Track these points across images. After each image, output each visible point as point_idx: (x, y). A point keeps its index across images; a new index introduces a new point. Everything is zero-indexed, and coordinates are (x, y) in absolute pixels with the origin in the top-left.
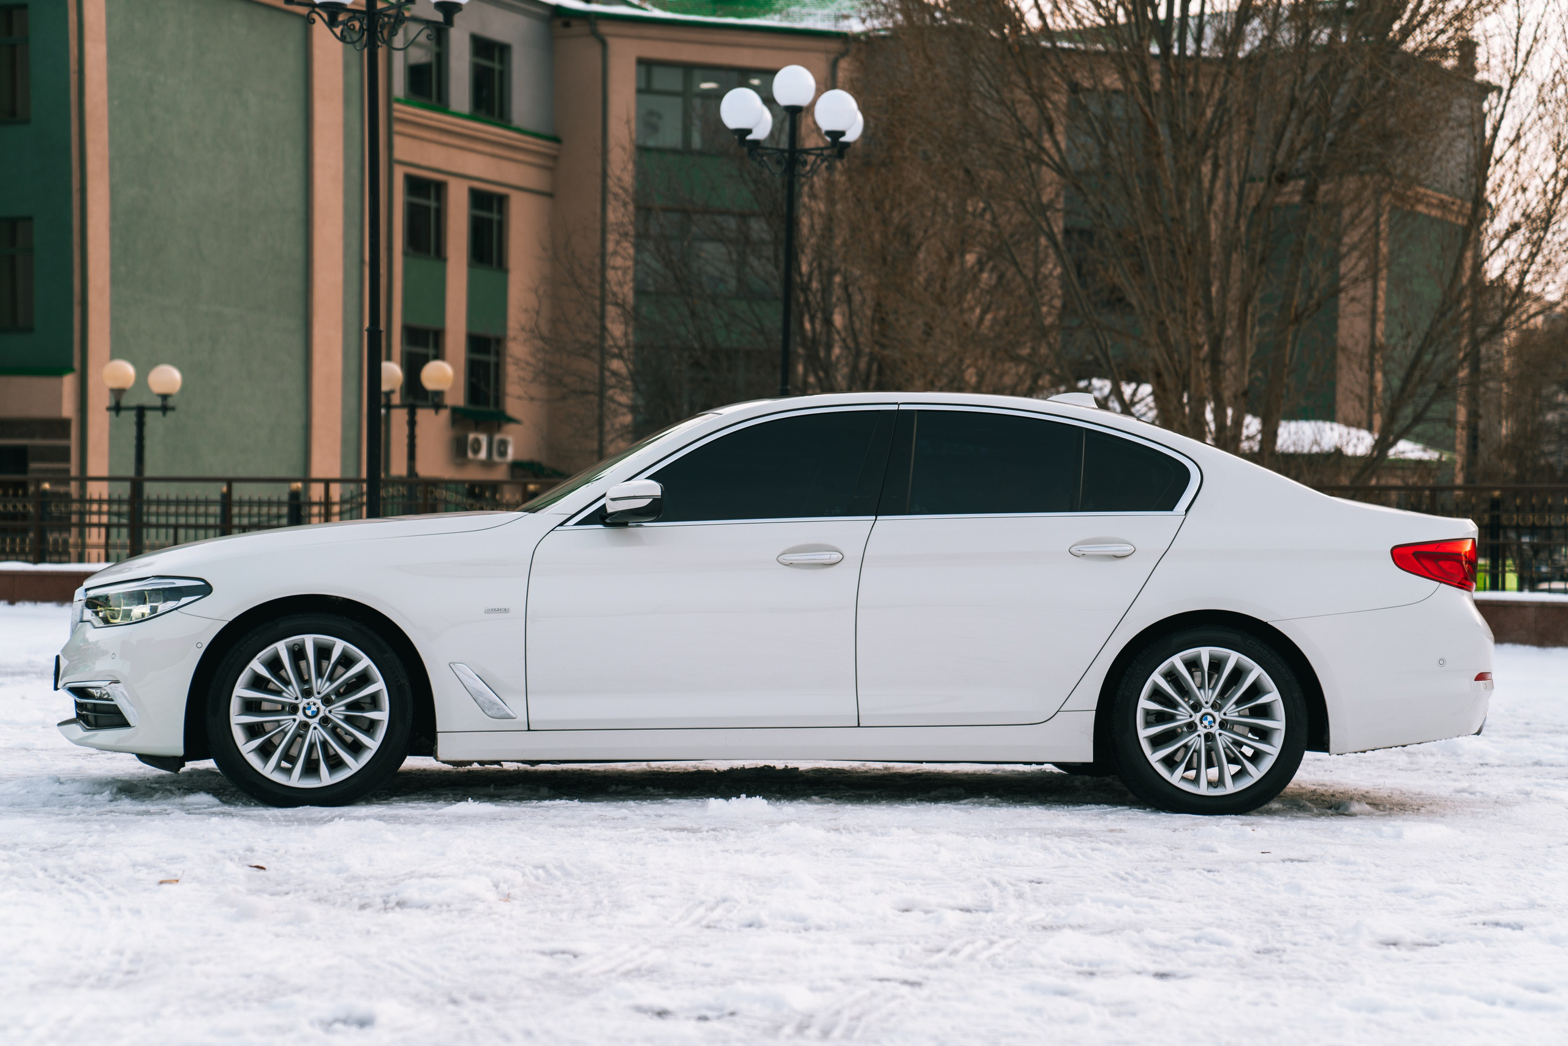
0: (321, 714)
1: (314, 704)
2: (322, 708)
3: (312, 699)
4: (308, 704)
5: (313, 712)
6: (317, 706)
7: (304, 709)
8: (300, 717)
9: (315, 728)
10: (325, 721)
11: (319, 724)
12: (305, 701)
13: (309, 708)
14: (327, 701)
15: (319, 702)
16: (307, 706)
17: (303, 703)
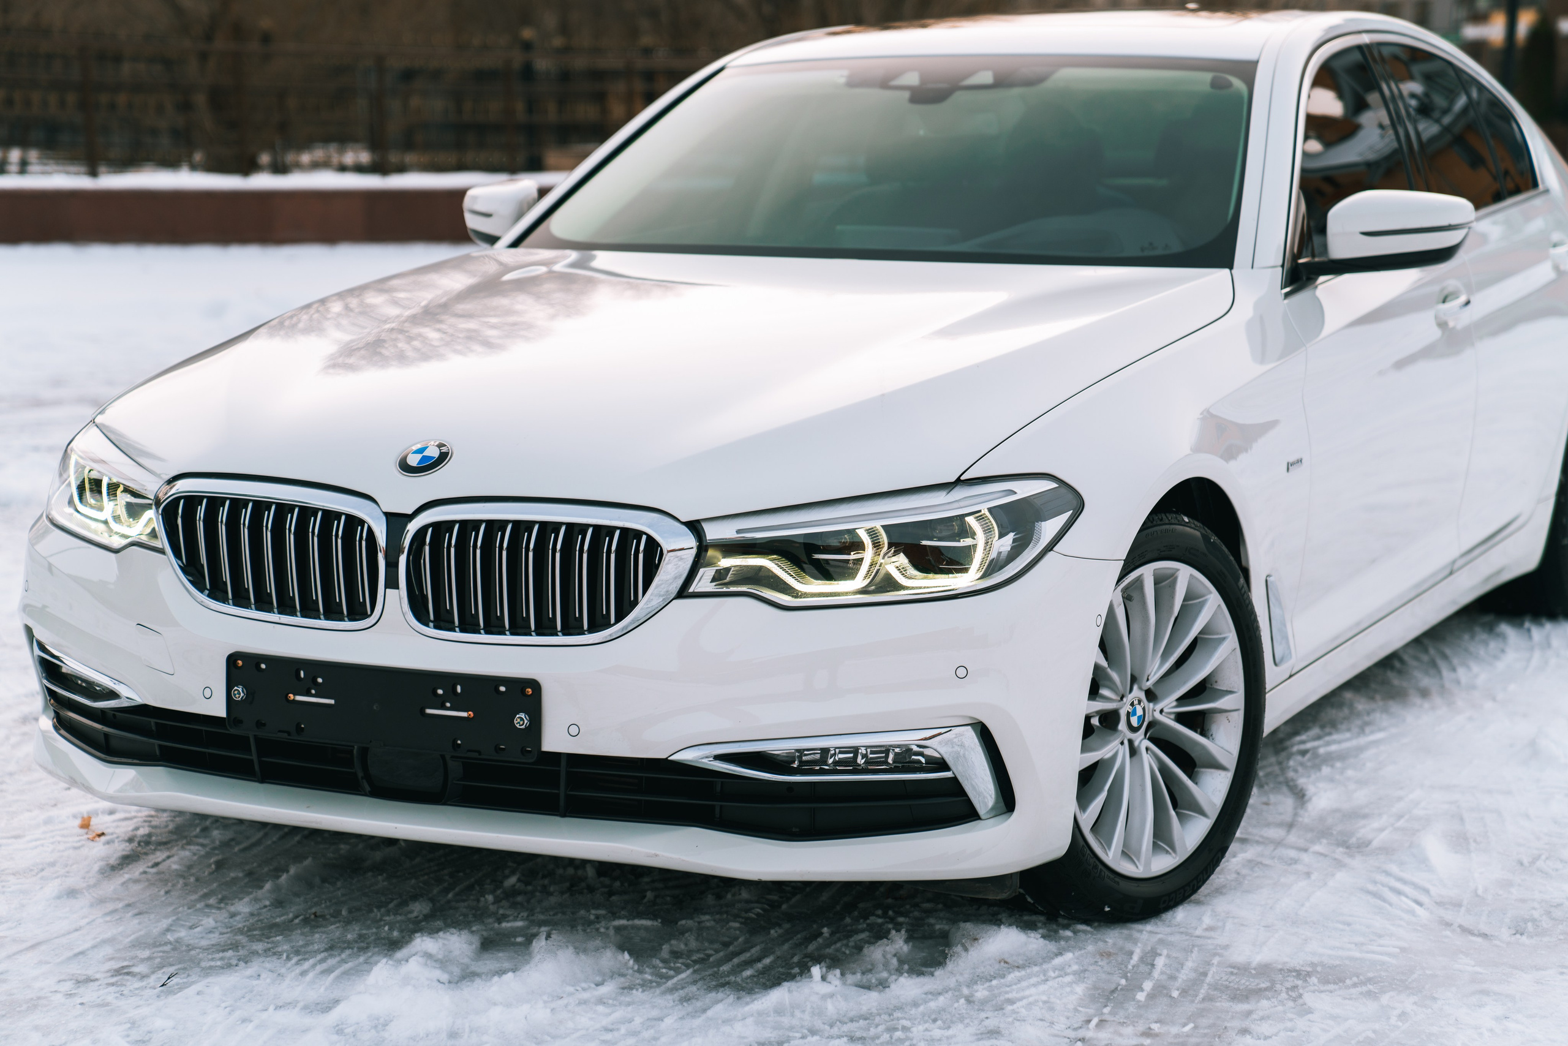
1: (1140, 702)
3: (1136, 692)
4: (1132, 704)
5: (1138, 718)
7: (1128, 715)
8: (1124, 733)
9: (1146, 749)
10: (1153, 729)
12: (1129, 698)
13: (1134, 712)
15: (1143, 696)
16: (1129, 709)
17: (1126, 703)
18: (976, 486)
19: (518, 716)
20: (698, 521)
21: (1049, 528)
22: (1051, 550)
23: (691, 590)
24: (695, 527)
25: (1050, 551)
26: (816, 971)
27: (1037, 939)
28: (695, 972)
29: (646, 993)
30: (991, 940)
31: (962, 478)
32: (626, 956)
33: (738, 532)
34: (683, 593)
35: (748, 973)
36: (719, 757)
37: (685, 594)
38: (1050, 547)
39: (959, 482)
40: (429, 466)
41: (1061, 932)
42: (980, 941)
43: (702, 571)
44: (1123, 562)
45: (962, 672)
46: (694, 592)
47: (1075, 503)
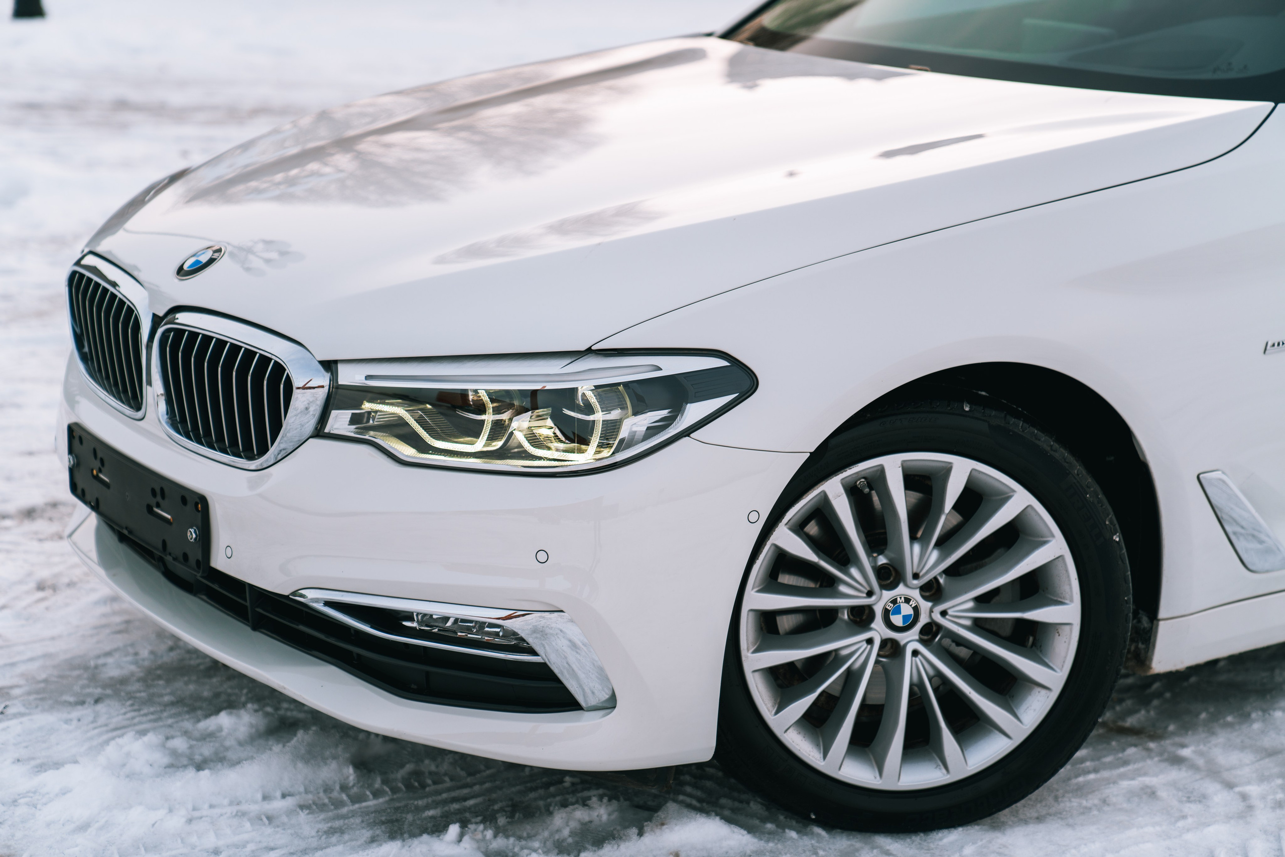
0: (923, 620)
1: (907, 601)
2: (925, 605)
3: (901, 590)
4: (894, 601)
5: (905, 618)
6: (913, 603)
7: (886, 613)
8: (879, 630)
9: (915, 653)
10: (930, 632)
11: (922, 641)
12: (888, 595)
13: (897, 611)
14: (933, 591)
15: (916, 594)
16: (890, 607)
17: (882, 600)
18: (612, 358)
19: (191, 530)
20: (336, 362)
21: (695, 411)
22: (688, 435)
23: (326, 430)
24: (329, 366)
25: (685, 436)
26: (454, 830)
27: (743, 835)
28: (392, 800)
29: (310, 816)
30: (677, 828)
31: (593, 348)
32: (351, 770)
33: (368, 377)
34: (319, 432)
35: (431, 813)
36: (328, 603)
37: (321, 434)
38: (687, 432)
39: (589, 351)
40: (199, 268)
41: (787, 831)
42: (665, 827)
43: (334, 413)
44: (809, 454)
45: (542, 557)
46: (329, 433)
47: (747, 384)
